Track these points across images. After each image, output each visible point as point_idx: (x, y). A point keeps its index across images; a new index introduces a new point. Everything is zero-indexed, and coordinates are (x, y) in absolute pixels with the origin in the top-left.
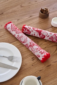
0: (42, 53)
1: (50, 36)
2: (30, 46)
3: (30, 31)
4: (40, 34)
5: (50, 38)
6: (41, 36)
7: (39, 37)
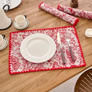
0: (73, 19)
1: (79, 12)
2: (63, 16)
3: (64, 9)
4: (71, 11)
5: (79, 14)
6: (72, 12)
7: (71, 13)
